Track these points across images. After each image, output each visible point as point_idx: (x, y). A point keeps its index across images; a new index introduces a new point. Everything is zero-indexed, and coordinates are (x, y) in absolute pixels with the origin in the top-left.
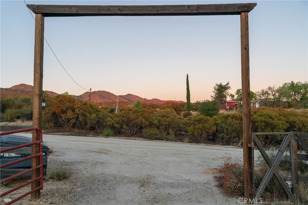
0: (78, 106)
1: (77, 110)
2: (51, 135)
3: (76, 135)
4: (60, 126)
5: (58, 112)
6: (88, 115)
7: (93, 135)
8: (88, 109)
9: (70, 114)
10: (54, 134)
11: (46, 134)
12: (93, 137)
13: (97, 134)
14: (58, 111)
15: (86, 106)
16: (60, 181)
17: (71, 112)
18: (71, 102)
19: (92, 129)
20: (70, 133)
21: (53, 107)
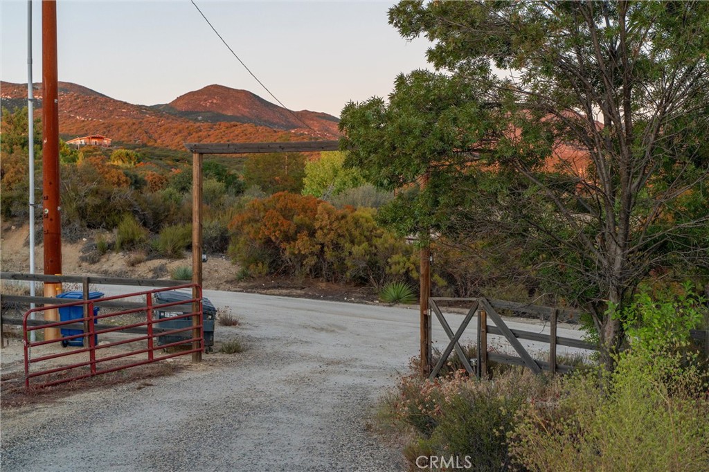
0: (324, 223)
1: (319, 234)
2: (261, 294)
3: (318, 298)
4: (284, 272)
5: (277, 238)
6: (347, 245)
7: (359, 297)
8: (347, 230)
9: (302, 244)
10: (268, 291)
11: (249, 292)
12: (357, 303)
13: (370, 297)
14: (275, 235)
15: (343, 222)
16: (231, 353)
17: (306, 238)
18: (309, 211)
19: (361, 281)
20: (303, 292)
21: (266, 226)
